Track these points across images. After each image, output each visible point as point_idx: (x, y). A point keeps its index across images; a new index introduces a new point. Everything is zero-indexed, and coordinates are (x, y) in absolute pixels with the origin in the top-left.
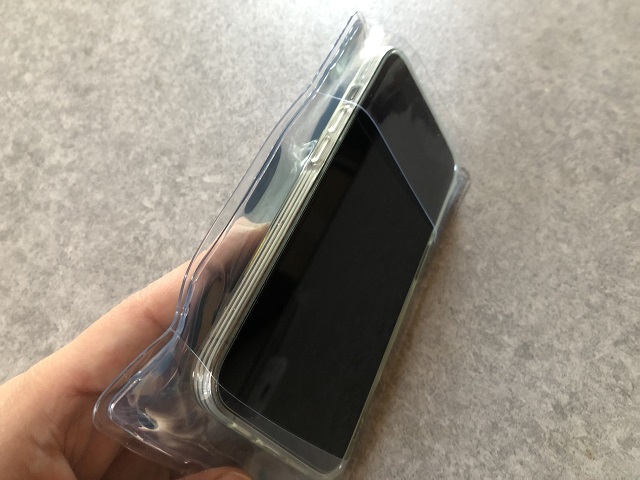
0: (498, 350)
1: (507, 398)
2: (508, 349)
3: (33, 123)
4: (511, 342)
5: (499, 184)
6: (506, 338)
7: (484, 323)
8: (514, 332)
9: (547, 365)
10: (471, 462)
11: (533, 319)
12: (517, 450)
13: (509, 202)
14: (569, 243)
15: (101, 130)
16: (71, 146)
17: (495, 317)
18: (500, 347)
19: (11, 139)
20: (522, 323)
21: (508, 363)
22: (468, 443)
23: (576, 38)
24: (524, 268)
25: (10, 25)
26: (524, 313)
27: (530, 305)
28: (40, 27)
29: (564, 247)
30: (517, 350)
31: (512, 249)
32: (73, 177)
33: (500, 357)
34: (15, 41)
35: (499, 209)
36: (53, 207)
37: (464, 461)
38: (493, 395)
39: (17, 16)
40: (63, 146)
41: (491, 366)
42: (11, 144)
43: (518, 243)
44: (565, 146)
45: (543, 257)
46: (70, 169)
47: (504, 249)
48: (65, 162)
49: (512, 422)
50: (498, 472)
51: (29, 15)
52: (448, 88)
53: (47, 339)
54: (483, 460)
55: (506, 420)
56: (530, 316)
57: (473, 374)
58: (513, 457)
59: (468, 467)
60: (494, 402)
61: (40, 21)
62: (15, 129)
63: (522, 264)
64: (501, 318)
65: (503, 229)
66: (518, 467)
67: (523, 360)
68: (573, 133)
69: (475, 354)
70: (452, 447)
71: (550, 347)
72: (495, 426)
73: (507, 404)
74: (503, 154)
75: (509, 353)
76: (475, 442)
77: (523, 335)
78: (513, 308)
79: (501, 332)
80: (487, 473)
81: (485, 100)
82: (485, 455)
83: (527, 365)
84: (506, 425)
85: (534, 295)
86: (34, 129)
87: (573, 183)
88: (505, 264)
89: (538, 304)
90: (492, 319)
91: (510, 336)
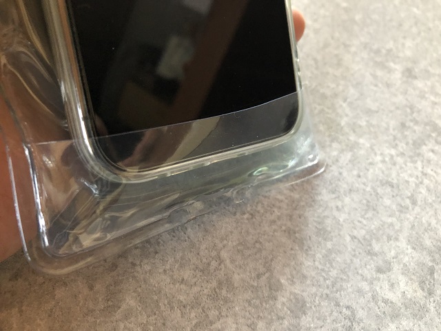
1: (406, 106)
2: (397, 72)
4: (398, 68)
6: (392, 65)
7: (372, 55)
8: (397, 61)
9: (429, 83)
10: (393, 152)
11: (408, 53)
12: (427, 142)
14: (418, 8)
18: (390, 71)
20: (401, 55)
21: (399, 82)
22: (386, 138)
24: (391, 20)
29: (415, 10)
30: (403, 73)
33: (392, 78)
37: (387, 151)
38: (394, 103)
41: (387, 83)
47: (372, 8)
49: (416, 123)
50: (416, 158)
54: (402, 150)
55: (411, 121)
57: (375, 88)
58: (424, 147)
59: (392, 157)
60: (397, 108)
66: (431, 154)
67: (410, 80)
69: (371, 74)
70: (373, 141)
71: (427, 71)
72: (403, 125)
73: (408, 110)
75: (398, 75)
76: (391, 137)
77: (405, 63)
78: (391, 45)
79: (387, 61)
80: (409, 160)
82: (402, 146)
83: (414, 83)
84: (412, 124)
85: (404, 38)
88: (375, 17)
89: (409, 43)
90: (378, 52)
91: (395, 63)
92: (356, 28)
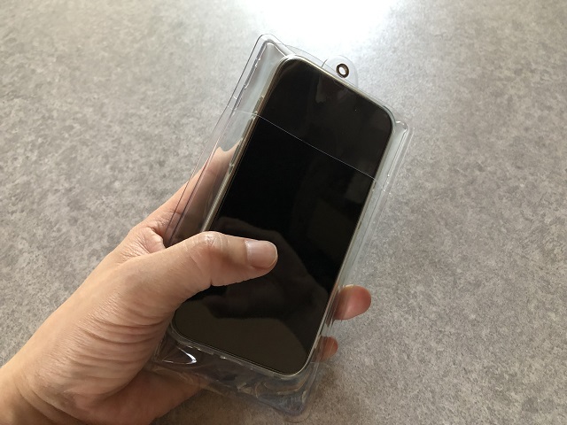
0: (508, 405)
2: (516, 404)
3: (123, 221)
4: (518, 397)
5: (492, 263)
7: (493, 382)
8: (520, 389)
9: (549, 417)
11: (534, 378)
13: (502, 278)
14: (556, 312)
17: (501, 376)
18: (509, 402)
19: (107, 233)
20: (525, 381)
21: (517, 416)
23: (540, 143)
24: (521, 334)
25: (102, 145)
26: (526, 372)
27: (530, 366)
28: (124, 145)
29: (553, 315)
30: (523, 405)
31: (509, 317)
33: (511, 411)
34: (106, 157)
35: (494, 284)
39: (106, 137)
41: (503, 419)
42: (107, 238)
43: (513, 312)
44: (543, 230)
45: (536, 324)
47: (502, 317)
51: (116, 136)
52: (443, 186)
56: (531, 375)
61: (124, 141)
62: (109, 226)
63: (519, 331)
64: (507, 377)
65: (500, 301)
67: (529, 413)
68: (548, 220)
69: (488, 408)
71: (551, 401)
74: (492, 239)
75: (517, 408)
77: (527, 391)
78: (516, 368)
79: (508, 390)
81: (473, 195)
83: (534, 418)
85: (533, 357)
86: (123, 225)
87: (553, 261)
88: (504, 330)
89: (537, 365)
90: (499, 378)
91: (516, 393)
92: (481, 348)
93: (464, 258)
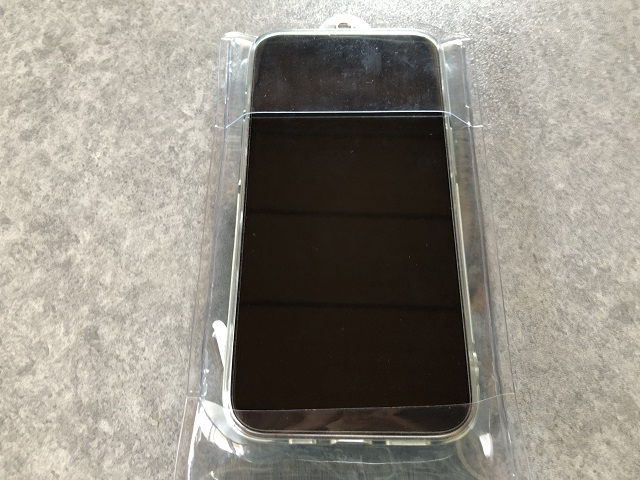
0: (589, 309)
1: (596, 366)
2: (601, 309)
3: (67, 15)
4: (606, 300)
5: (606, 114)
6: (599, 295)
7: (573, 276)
8: (611, 289)
10: (546, 436)
11: (635, 276)
12: (605, 428)
13: (617, 136)
15: (141, 27)
16: (107, 43)
17: (587, 270)
18: (592, 305)
19: (43, 31)
20: (622, 279)
21: (600, 325)
22: (543, 413)
24: (629, 216)
26: (625, 268)
27: (634, 260)
30: (612, 310)
31: (616, 192)
32: (107, 77)
33: (591, 317)
35: (603, 144)
36: (83, 108)
37: (537, 432)
38: (578, 361)
40: (98, 42)
41: (578, 326)
42: (42, 37)
43: (623, 185)
46: (104, 68)
47: (605, 191)
48: (99, 59)
49: (601, 394)
50: (578, 450)
53: (66, 250)
54: (561, 435)
55: (593, 391)
56: (632, 272)
57: (556, 334)
58: (598, 435)
59: (542, 441)
60: (580, 369)
62: (48, 21)
63: (627, 211)
64: (595, 271)
65: (605, 167)
66: (604, 447)
67: (619, 323)
69: (559, 310)
70: (523, 415)
72: (578, 396)
73: (596, 373)
74: (613, 80)
75: (602, 313)
76: (552, 413)
77: (622, 293)
78: (612, 261)
79: (594, 288)
80: (566, 451)
81: (595, 15)
82: (563, 429)
83: (625, 329)
84: (592, 397)
86: (68, 21)
88: (605, 209)
90: (584, 272)
91: (605, 294)
92: (564, 229)
93: (563, 105)
